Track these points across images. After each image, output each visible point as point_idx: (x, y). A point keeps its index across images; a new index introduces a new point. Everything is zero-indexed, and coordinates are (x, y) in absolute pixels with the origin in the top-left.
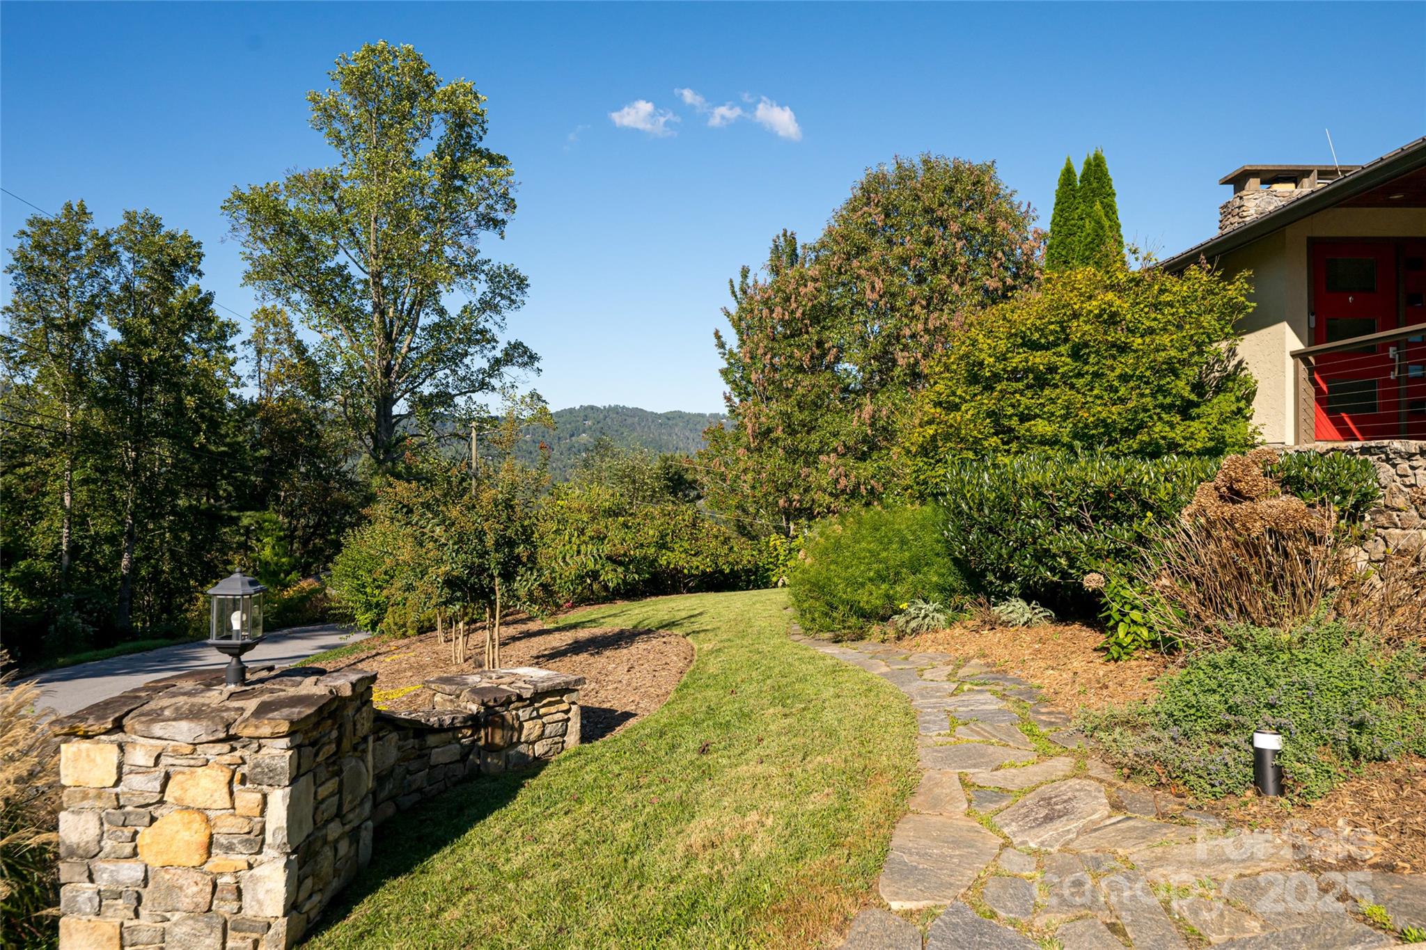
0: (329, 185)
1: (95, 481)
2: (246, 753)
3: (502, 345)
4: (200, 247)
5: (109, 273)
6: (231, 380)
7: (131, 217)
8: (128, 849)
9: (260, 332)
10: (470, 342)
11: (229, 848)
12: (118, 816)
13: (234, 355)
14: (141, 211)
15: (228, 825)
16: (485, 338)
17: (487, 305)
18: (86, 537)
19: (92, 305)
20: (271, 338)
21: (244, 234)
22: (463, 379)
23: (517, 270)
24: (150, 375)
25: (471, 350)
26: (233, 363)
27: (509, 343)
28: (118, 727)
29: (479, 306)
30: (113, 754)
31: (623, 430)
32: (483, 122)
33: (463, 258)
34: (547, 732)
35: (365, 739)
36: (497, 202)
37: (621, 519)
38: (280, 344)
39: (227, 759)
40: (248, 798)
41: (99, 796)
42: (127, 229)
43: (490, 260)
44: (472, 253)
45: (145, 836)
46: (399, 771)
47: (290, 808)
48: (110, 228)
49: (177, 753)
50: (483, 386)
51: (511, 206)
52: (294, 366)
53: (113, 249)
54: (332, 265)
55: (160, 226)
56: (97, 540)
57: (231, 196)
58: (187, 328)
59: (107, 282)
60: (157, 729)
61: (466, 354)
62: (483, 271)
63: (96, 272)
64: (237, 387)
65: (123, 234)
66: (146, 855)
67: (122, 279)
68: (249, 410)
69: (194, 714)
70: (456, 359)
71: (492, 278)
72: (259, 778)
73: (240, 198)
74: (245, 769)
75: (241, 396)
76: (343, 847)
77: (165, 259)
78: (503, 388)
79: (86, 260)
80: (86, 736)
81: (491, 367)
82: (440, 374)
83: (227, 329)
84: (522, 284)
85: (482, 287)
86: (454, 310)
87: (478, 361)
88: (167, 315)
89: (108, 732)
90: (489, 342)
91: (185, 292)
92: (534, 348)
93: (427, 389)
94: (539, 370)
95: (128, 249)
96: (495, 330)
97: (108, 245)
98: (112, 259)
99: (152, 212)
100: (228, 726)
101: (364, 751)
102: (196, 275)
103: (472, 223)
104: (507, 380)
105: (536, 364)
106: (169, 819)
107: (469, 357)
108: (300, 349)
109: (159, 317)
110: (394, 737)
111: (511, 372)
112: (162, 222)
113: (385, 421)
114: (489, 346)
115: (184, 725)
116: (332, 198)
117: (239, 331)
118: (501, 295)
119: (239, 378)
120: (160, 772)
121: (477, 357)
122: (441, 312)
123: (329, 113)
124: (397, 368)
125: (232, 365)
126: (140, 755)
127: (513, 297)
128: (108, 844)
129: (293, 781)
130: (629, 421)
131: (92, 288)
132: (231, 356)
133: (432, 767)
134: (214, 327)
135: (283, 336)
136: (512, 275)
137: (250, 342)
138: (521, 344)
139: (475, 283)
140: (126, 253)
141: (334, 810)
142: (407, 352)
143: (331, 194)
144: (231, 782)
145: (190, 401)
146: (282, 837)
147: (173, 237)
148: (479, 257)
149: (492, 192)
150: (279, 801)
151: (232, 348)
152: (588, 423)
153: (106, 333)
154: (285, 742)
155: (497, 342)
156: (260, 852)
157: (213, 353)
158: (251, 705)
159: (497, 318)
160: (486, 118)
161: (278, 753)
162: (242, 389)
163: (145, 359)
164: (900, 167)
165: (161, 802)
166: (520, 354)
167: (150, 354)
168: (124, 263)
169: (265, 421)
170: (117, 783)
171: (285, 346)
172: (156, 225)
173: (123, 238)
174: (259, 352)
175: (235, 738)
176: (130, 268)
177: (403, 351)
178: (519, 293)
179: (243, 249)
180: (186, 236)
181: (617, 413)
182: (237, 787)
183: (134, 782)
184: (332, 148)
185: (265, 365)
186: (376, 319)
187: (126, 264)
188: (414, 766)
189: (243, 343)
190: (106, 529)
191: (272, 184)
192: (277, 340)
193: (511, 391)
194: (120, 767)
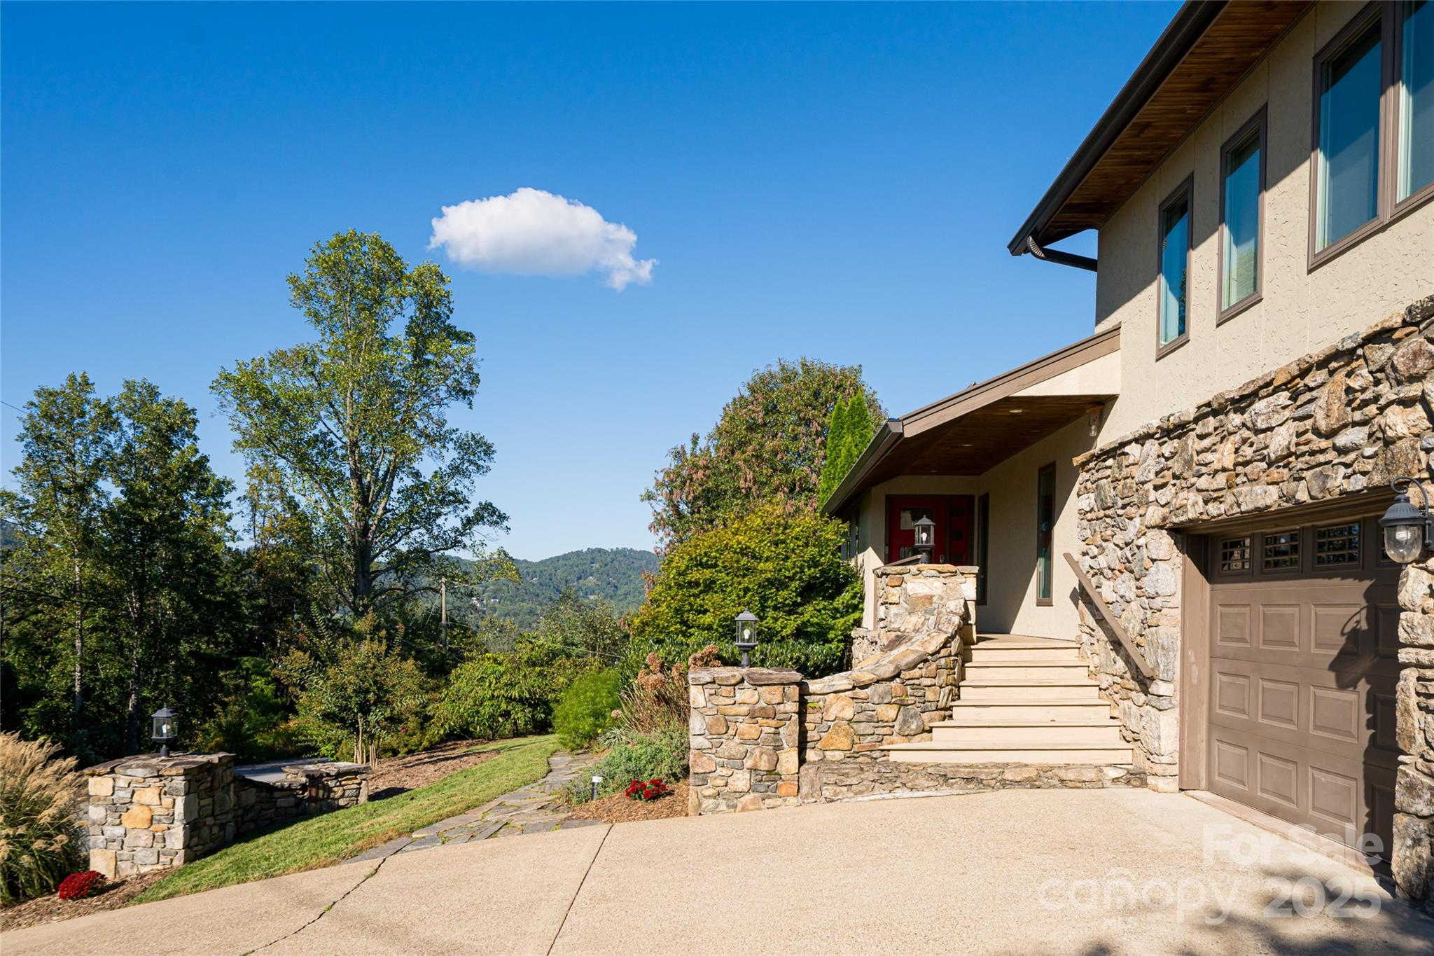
0: (308, 361)
1: (103, 629)
2: (166, 782)
3: (474, 506)
4: (195, 414)
5: (111, 438)
6: (228, 534)
7: (130, 386)
8: (118, 821)
9: (254, 489)
10: (443, 502)
11: (159, 821)
12: (113, 808)
13: (230, 511)
14: (139, 380)
15: (159, 811)
16: (458, 500)
17: (456, 470)
18: (97, 680)
19: (97, 469)
20: (265, 494)
21: (232, 408)
22: (437, 538)
23: (483, 438)
24: (151, 533)
25: (445, 510)
26: (229, 519)
27: (480, 504)
28: (112, 771)
29: (448, 471)
30: (111, 783)
31: (630, 573)
32: (449, 302)
33: (432, 429)
34: (346, 794)
35: (229, 785)
36: (462, 377)
37: (538, 669)
38: (274, 500)
39: (158, 784)
40: (167, 801)
41: (105, 800)
42: (127, 398)
43: (457, 430)
44: (441, 424)
45: (125, 816)
46: (258, 807)
47: (185, 804)
48: (111, 396)
49: (137, 782)
50: (456, 543)
51: (475, 380)
52: (285, 520)
53: (114, 416)
54: (316, 432)
55: (157, 394)
56: (105, 683)
57: (218, 377)
58: (185, 488)
59: (110, 446)
60: (129, 772)
61: (439, 515)
62: (452, 439)
63: (99, 437)
64: (233, 540)
65: (124, 402)
66: (126, 824)
67: (124, 444)
68: (243, 561)
69: (145, 766)
70: (430, 520)
71: (460, 446)
72: (172, 793)
73: (227, 379)
74: (166, 789)
75: (237, 550)
76: (215, 830)
77: (163, 426)
78: (473, 546)
79: (90, 427)
80: (99, 775)
81: (464, 525)
82: (415, 533)
83: (222, 487)
84: (488, 451)
85: (451, 454)
86: (427, 476)
87: (450, 521)
88: (166, 476)
89: (108, 773)
90: (461, 503)
91: (183, 452)
92: (502, 509)
93: (403, 547)
94: (508, 529)
95: (129, 416)
96: (465, 492)
97: (110, 413)
98: (115, 425)
99: (149, 381)
100: (158, 771)
101: (229, 790)
102: (191, 440)
103: (442, 395)
104: (477, 538)
105: (505, 523)
106: (135, 809)
107: (443, 517)
108: (292, 505)
109: (158, 478)
110: (254, 790)
111: (480, 531)
112: (159, 390)
113: (363, 577)
114: (461, 506)
115: (140, 770)
116: (312, 374)
117: (234, 488)
118: (469, 461)
119: (235, 533)
120: (130, 789)
121: (451, 517)
122: (417, 475)
123: (306, 294)
124: (373, 528)
125: (228, 520)
126: (122, 782)
127: (480, 463)
128: (109, 819)
129: (187, 794)
130: (637, 564)
131: (97, 452)
132: (226, 512)
133: (277, 808)
134: (212, 484)
135: (276, 493)
136: (480, 442)
137: (245, 497)
138: (491, 504)
139: (444, 451)
140: (127, 419)
141: (210, 812)
142: (383, 514)
143: (310, 369)
144: (160, 794)
145: (189, 557)
146: (182, 816)
147: (170, 404)
148: (446, 427)
149: (456, 368)
150: (180, 802)
151: (228, 505)
152: (596, 566)
153: (110, 493)
154: (183, 778)
155: (468, 502)
156: (172, 823)
157: (210, 508)
158: (171, 763)
159: (467, 482)
160: (452, 299)
161: (180, 783)
162: (238, 543)
163: (146, 519)
164: (783, 369)
165: (131, 802)
166: (489, 514)
167: (150, 515)
168: (125, 429)
169: (260, 573)
170: (113, 794)
171: (278, 502)
172: (153, 393)
173: (124, 406)
174: (254, 507)
175: (162, 776)
176: (130, 432)
177: (379, 513)
178: (486, 458)
179: (231, 422)
180: (181, 404)
181: (625, 556)
182: (163, 796)
183: (119, 794)
184: (312, 327)
185: (259, 519)
186: (353, 484)
187: (127, 429)
188: (267, 806)
189: (239, 498)
190: (115, 672)
191: (257, 358)
192: (270, 496)
193: (481, 548)
194: (114, 787)
